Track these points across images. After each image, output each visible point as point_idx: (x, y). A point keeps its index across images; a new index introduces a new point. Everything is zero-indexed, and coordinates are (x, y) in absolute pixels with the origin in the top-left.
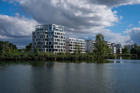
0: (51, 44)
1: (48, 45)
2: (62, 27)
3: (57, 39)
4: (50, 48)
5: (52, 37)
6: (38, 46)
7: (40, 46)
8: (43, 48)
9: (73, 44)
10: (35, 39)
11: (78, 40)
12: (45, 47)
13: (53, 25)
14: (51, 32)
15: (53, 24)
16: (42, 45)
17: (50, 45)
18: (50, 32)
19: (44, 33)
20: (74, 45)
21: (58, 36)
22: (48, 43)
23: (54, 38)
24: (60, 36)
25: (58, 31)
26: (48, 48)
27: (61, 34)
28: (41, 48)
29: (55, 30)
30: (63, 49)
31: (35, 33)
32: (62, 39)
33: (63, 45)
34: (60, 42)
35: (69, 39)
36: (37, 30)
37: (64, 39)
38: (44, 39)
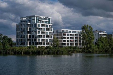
0: (34, 37)
1: (31, 38)
3: (41, 31)
4: (34, 42)
5: (35, 30)
6: (21, 39)
7: (23, 39)
8: (26, 41)
9: (66, 36)
10: (19, 32)
11: (76, 31)
12: (27, 40)
14: (34, 24)
16: (24, 38)
19: (26, 25)
20: (68, 38)
21: (43, 28)
22: (32, 36)
23: (38, 31)
24: (46, 28)
25: (44, 23)
26: (31, 41)
27: (47, 26)
28: (24, 42)
29: (39, 22)
30: (49, 42)
31: (19, 26)
32: (49, 32)
33: (49, 38)
34: (46, 35)
35: (62, 31)
36: (22, 22)
37: (51, 31)
38: (27, 32)
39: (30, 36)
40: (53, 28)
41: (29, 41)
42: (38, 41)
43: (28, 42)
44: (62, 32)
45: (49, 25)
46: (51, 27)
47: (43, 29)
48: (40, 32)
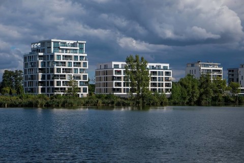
0: (50, 79)
1: (46, 80)
2: (80, 43)
3: (62, 67)
4: (49, 87)
5: (52, 65)
6: (31, 82)
7: (33, 82)
8: (36, 85)
9: (122, 75)
10: (27, 69)
12: (38, 84)
13: (54, 42)
14: (49, 54)
15: (52, 40)
17: (49, 81)
18: (48, 56)
19: (37, 57)
20: (126, 79)
21: (67, 61)
22: (46, 77)
23: (56, 67)
24: (73, 61)
25: (69, 53)
26: (45, 86)
27: (76, 57)
28: (34, 87)
29: (60, 51)
30: (80, 87)
31: (27, 58)
32: (79, 68)
33: (80, 79)
34: (73, 74)
35: (113, 65)
36: (33, 51)
37: (84, 67)
38: (38, 69)
39: (43, 77)
40: (87, 62)
41: (41, 85)
42: (57, 85)
43: (40, 87)
44: (113, 67)
45: (80, 56)
46: (85, 60)
47: (67, 64)
48: (60, 69)
